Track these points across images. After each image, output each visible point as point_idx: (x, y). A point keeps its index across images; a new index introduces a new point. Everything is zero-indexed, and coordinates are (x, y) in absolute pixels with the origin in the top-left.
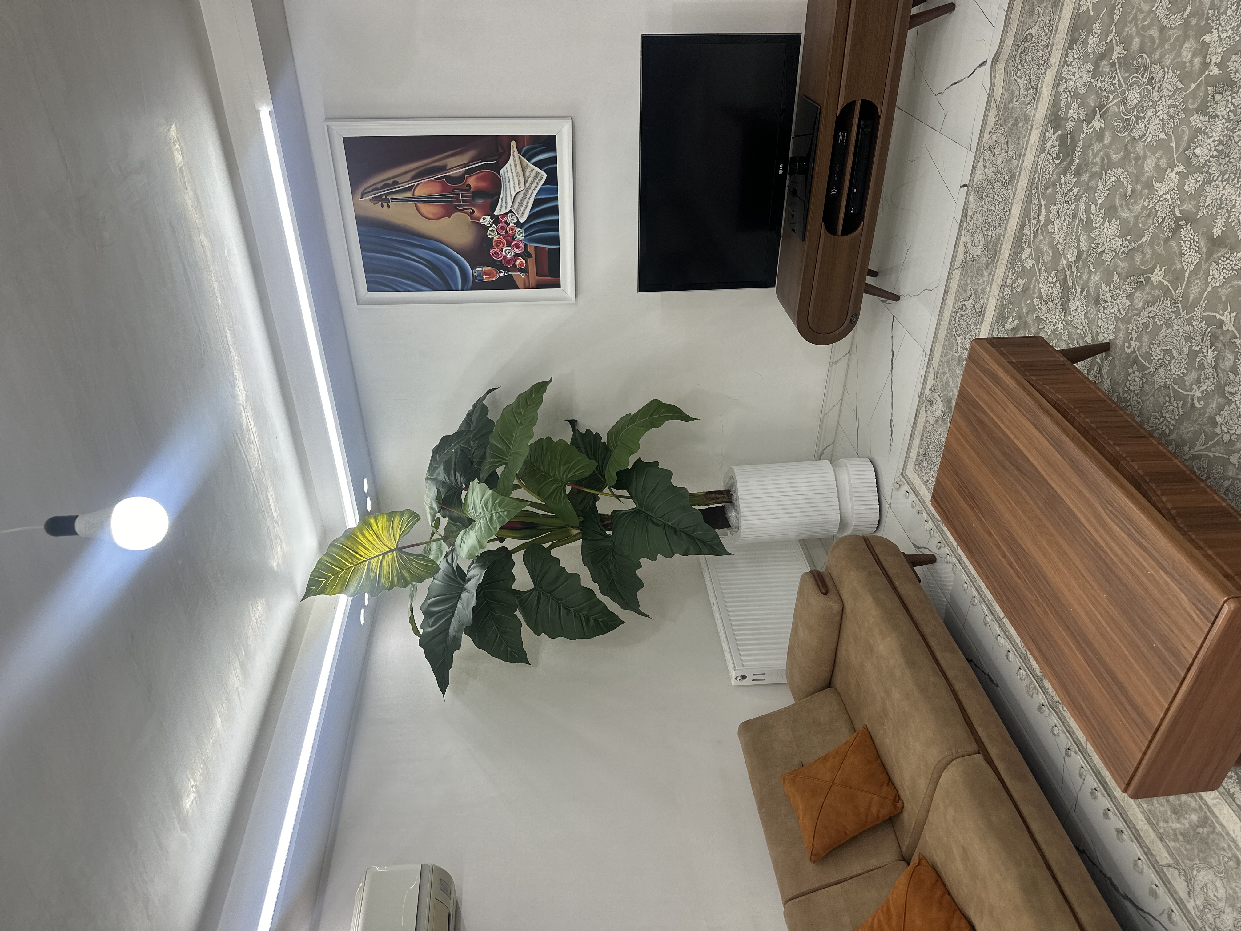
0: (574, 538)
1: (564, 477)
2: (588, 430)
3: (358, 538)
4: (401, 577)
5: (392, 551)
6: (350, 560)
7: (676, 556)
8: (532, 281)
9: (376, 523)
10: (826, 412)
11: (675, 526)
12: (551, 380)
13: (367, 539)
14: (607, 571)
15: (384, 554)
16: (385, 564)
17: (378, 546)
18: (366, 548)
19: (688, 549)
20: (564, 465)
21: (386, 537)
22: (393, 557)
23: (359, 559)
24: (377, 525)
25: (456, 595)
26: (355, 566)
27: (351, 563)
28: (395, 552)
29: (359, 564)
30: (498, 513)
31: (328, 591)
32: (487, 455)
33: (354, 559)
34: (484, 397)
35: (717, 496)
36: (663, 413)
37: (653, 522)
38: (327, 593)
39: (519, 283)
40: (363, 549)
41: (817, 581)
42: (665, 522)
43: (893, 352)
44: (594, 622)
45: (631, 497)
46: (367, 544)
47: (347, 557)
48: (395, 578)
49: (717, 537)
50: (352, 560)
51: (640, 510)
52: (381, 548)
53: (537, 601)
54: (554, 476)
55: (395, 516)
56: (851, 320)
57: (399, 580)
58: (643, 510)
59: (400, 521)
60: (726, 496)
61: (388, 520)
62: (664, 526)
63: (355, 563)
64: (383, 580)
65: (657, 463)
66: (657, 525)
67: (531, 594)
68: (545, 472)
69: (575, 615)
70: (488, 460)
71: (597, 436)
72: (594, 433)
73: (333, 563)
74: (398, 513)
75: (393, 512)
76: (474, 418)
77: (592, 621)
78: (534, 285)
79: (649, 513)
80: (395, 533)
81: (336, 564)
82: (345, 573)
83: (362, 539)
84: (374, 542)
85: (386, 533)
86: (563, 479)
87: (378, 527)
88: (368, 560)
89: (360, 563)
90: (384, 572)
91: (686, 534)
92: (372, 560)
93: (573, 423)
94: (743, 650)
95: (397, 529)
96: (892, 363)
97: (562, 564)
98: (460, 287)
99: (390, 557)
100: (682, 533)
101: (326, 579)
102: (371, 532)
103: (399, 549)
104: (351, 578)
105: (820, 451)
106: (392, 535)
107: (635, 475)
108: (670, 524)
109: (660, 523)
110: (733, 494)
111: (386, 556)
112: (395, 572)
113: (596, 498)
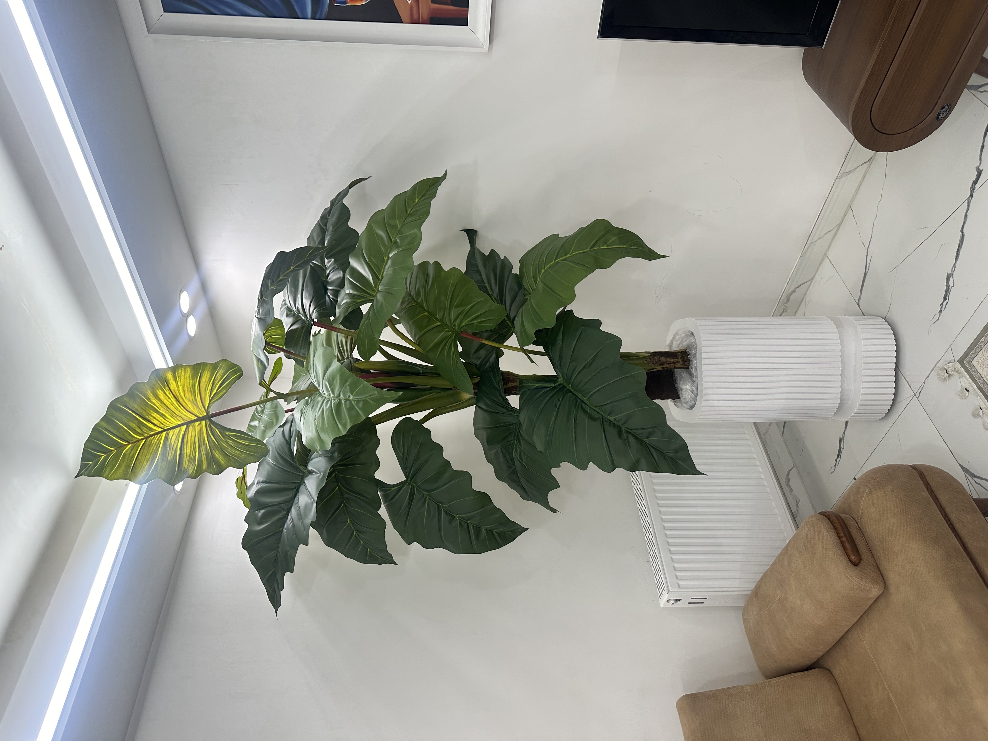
2: (493, 252)
3: (149, 399)
4: (212, 459)
5: (199, 419)
6: (139, 431)
7: (619, 471)
8: (424, 12)
9: (175, 380)
11: (619, 424)
13: (162, 402)
15: (188, 424)
16: (189, 439)
17: (178, 413)
18: (162, 415)
19: (638, 461)
20: (458, 306)
21: (189, 400)
22: (201, 429)
23: (151, 429)
24: (177, 383)
25: (293, 486)
26: (146, 438)
27: (139, 434)
28: (204, 422)
29: (151, 436)
31: (107, 472)
33: (145, 430)
34: (343, 194)
37: (585, 412)
38: (105, 475)
39: (403, 12)
40: (157, 416)
41: (840, 538)
42: (604, 415)
44: (487, 533)
46: (162, 409)
47: (134, 426)
48: (204, 461)
50: (142, 430)
51: (565, 387)
52: (183, 416)
53: (409, 499)
54: (441, 320)
55: (203, 370)
56: (939, 114)
57: (209, 464)
58: (569, 387)
59: (210, 379)
60: (680, 360)
61: (193, 376)
62: (603, 421)
63: (146, 435)
64: (185, 463)
65: (598, 323)
66: (591, 417)
67: (400, 489)
68: (428, 312)
69: (460, 523)
71: (506, 264)
72: (502, 258)
73: (115, 432)
74: (208, 367)
75: (200, 364)
77: (484, 532)
78: (426, 17)
79: (580, 395)
80: (203, 395)
81: (118, 434)
82: (132, 449)
83: (154, 401)
84: (172, 408)
85: (189, 395)
86: (455, 326)
87: (178, 387)
88: (165, 430)
89: (154, 435)
90: (187, 451)
91: (636, 438)
92: (171, 432)
93: (471, 234)
95: (206, 390)
96: (973, 189)
97: (446, 455)
98: (309, 13)
99: (197, 429)
100: (630, 436)
101: (105, 453)
102: (167, 393)
103: (209, 417)
104: (140, 457)
106: (198, 399)
107: (560, 337)
108: (612, 418)
109: (597, 416)
111: (191, 427)
112: (203, 451)
113: (500, 354)
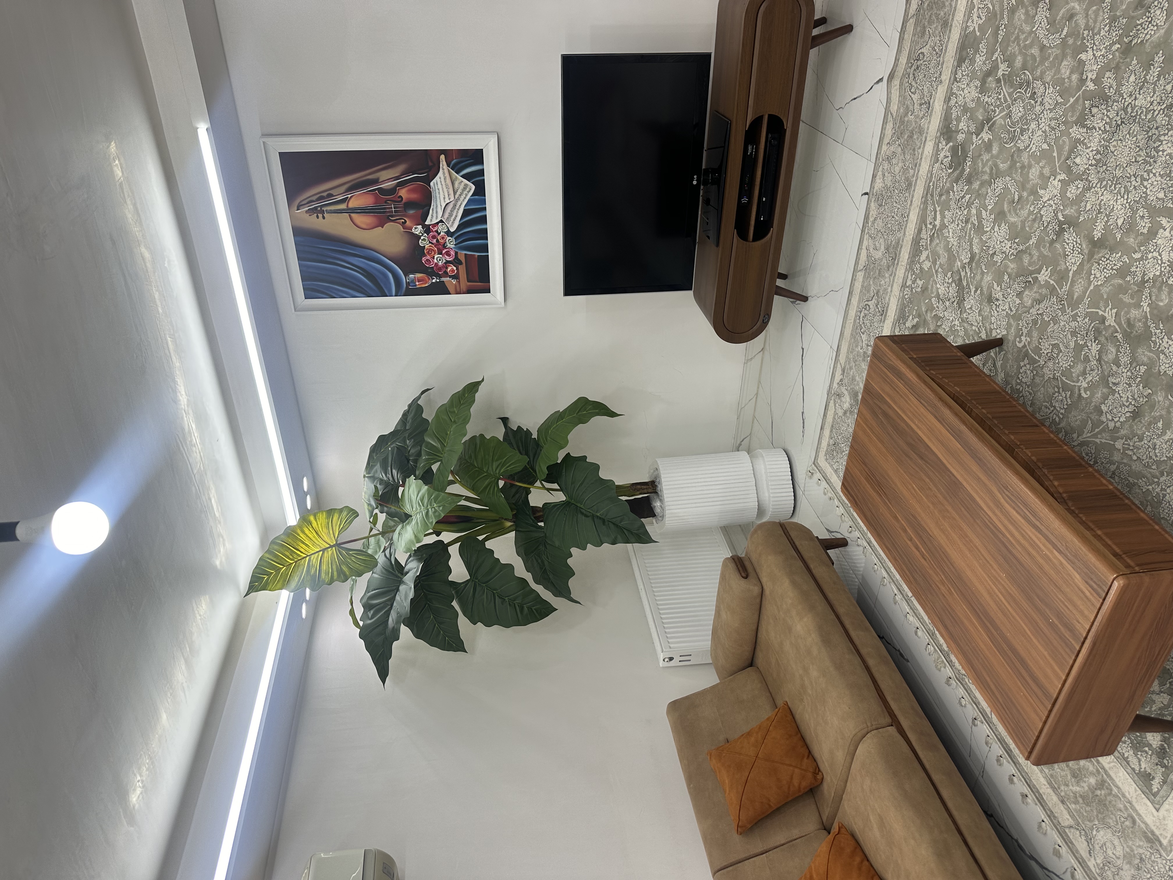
0: (507, 530)
1: (497, 472)
2: (519, 427)
3: (299, 535)
4: (340, 572)
5: (331, 547)
6: (291, 557)
7: (605, 545)
8: (463, 287)
9: (316, 520)
10: (743, 406)
11: (603, 517)
12: (483, 380)
13: (307, 536)
14: (540, 561)
15: (324, 550)
16: (325, 560)
17: (317, 543)
18: (307, 545)
19: (616, 538)
20: (497, 460)
21: (325, 533)
22: (333, 552)
23: (299, 556)
24: (317, 522)
25: (395, 587)
26: (296, 562)
27: (291, 560)
28: (334, 548)
29: (299, 560)
30: (434, 508)
31: (270, 586)
32: (423, 453)
33: (295, 556)
34: (419, 398)
35: (643, 487)
36: (590, 410)
37: (582, 513)
38: (268, 589)
39: (451, 289)
40: (304, 546)
41: (737, 566)
42: (594, 513)
43: (803, 349)
44: (528, 610)
45: (561, 490)
46: (307, 540)
47: (288, 554)
48: (335, 573)
49: (643, 526)
50: (293, 557)
51: (570, 502)
52: (320, 545)
53: (473, 591)
54: (487, 472)
55: (334, 513)
56: (763, 320)
57: (339, 575)
58: (573, 502)
59: (339, 518)
60: (651, 487)
61: (328, 517)
62: (593, 517)
63: (296, 560)
64: (323, 575)
65: (585, 457)
66: (586, 516)
67: (467, 585)
68: (478, 468)
69: (509, 604)
70: (424, 458)
71: (528, 433)
72: (525, 430)
73: (274, 559)
74: (337, 511)
75: (332, 509)
76: (410, 418)
77: (526, 609)
78: (465, 290)
79: (579, 505)
80: (334, 529)
81: (277, 561)
82: (286, 569)
83: (302, 536)
84: (314, 539)
85: (325, 530)
86: (496, 474)
87: (318, 525)
88: (308, 556)
89: (301, 559)
90: (324, 567)
91: (614, 524)
92: (313, 556)
93: (505, 420)
94: (669, 633)
95: (336, 526)
96: (802, 359)
97: (496, 556)
98: (394, 293)
99: (330, 553)
100: (610, 523)
101: (267, 575)
102: (311, 529)
103: (338, 545)
104: (292, 574)
105: (738, 442)
106: (331, 532)
107: (564, 471)
108: (598, 514)
109: (589, 514)
110: (657, 484)
111: (326, 552)
112: (334, 567)
113: (528, 492)
